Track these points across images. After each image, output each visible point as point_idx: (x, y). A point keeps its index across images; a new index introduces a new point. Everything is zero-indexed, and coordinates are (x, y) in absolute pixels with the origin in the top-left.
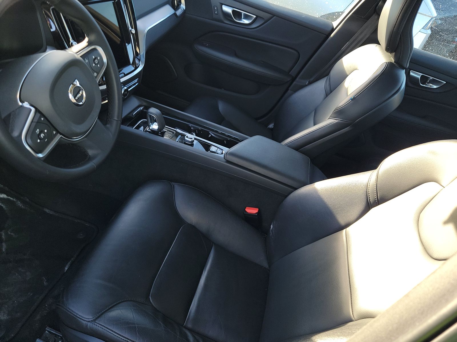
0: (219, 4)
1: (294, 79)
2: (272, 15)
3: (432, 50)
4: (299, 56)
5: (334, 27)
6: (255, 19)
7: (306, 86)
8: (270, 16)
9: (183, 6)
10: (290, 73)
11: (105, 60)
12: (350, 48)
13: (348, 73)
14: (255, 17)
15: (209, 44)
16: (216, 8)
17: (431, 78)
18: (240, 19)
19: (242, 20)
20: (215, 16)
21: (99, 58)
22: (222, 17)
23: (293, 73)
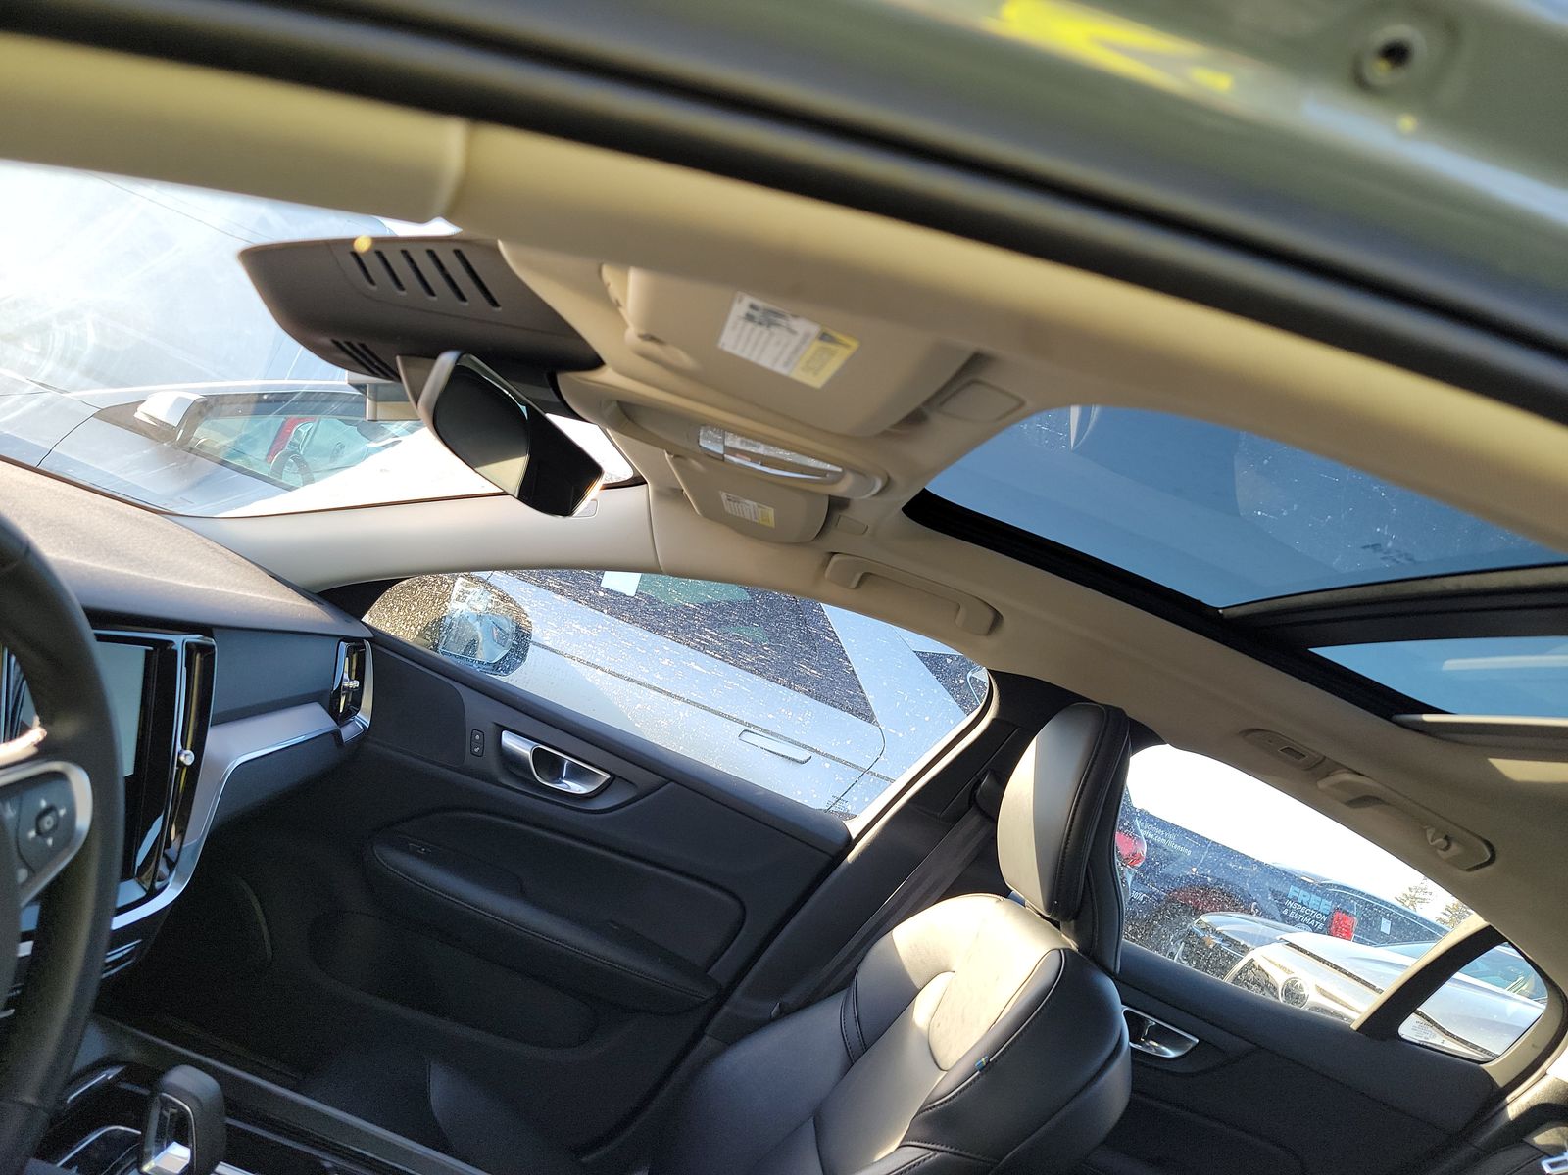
0: (492, 726)
1: (723, 995)
2: (664, 777)
3: (1135, 934)
4: (744, 917)
5: (854, 837)
6: (607, 785)
7: (772, 1021)
8: (656, 779)
9: (364, 717)
10: (708, 974)
11: (84, 821)
12: (910, 903)
13: (918, 983)
14: (607, 776)
15: (429, 850)
16: (478, 737)
17: (1153, 1022)
18: (557, 778)
19: (561, 783)
20: (469, 760)
21: (62, 812)
22: (493, 766)
23: (721, 971)
